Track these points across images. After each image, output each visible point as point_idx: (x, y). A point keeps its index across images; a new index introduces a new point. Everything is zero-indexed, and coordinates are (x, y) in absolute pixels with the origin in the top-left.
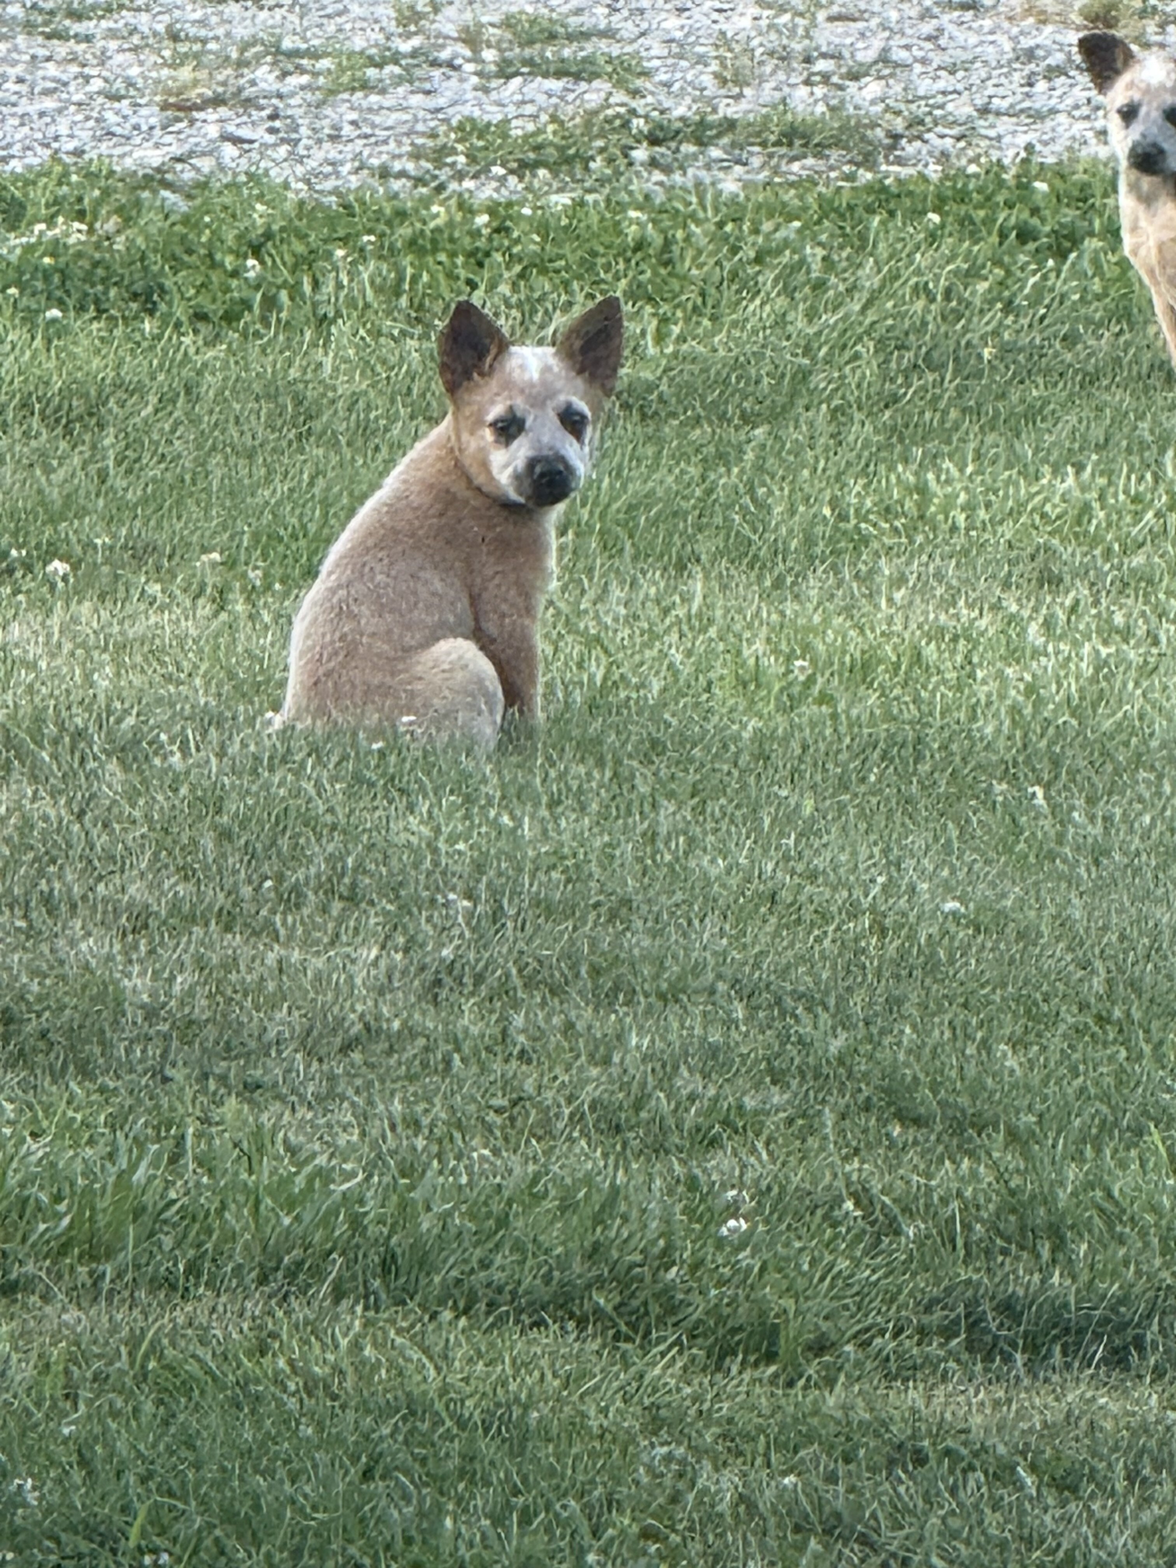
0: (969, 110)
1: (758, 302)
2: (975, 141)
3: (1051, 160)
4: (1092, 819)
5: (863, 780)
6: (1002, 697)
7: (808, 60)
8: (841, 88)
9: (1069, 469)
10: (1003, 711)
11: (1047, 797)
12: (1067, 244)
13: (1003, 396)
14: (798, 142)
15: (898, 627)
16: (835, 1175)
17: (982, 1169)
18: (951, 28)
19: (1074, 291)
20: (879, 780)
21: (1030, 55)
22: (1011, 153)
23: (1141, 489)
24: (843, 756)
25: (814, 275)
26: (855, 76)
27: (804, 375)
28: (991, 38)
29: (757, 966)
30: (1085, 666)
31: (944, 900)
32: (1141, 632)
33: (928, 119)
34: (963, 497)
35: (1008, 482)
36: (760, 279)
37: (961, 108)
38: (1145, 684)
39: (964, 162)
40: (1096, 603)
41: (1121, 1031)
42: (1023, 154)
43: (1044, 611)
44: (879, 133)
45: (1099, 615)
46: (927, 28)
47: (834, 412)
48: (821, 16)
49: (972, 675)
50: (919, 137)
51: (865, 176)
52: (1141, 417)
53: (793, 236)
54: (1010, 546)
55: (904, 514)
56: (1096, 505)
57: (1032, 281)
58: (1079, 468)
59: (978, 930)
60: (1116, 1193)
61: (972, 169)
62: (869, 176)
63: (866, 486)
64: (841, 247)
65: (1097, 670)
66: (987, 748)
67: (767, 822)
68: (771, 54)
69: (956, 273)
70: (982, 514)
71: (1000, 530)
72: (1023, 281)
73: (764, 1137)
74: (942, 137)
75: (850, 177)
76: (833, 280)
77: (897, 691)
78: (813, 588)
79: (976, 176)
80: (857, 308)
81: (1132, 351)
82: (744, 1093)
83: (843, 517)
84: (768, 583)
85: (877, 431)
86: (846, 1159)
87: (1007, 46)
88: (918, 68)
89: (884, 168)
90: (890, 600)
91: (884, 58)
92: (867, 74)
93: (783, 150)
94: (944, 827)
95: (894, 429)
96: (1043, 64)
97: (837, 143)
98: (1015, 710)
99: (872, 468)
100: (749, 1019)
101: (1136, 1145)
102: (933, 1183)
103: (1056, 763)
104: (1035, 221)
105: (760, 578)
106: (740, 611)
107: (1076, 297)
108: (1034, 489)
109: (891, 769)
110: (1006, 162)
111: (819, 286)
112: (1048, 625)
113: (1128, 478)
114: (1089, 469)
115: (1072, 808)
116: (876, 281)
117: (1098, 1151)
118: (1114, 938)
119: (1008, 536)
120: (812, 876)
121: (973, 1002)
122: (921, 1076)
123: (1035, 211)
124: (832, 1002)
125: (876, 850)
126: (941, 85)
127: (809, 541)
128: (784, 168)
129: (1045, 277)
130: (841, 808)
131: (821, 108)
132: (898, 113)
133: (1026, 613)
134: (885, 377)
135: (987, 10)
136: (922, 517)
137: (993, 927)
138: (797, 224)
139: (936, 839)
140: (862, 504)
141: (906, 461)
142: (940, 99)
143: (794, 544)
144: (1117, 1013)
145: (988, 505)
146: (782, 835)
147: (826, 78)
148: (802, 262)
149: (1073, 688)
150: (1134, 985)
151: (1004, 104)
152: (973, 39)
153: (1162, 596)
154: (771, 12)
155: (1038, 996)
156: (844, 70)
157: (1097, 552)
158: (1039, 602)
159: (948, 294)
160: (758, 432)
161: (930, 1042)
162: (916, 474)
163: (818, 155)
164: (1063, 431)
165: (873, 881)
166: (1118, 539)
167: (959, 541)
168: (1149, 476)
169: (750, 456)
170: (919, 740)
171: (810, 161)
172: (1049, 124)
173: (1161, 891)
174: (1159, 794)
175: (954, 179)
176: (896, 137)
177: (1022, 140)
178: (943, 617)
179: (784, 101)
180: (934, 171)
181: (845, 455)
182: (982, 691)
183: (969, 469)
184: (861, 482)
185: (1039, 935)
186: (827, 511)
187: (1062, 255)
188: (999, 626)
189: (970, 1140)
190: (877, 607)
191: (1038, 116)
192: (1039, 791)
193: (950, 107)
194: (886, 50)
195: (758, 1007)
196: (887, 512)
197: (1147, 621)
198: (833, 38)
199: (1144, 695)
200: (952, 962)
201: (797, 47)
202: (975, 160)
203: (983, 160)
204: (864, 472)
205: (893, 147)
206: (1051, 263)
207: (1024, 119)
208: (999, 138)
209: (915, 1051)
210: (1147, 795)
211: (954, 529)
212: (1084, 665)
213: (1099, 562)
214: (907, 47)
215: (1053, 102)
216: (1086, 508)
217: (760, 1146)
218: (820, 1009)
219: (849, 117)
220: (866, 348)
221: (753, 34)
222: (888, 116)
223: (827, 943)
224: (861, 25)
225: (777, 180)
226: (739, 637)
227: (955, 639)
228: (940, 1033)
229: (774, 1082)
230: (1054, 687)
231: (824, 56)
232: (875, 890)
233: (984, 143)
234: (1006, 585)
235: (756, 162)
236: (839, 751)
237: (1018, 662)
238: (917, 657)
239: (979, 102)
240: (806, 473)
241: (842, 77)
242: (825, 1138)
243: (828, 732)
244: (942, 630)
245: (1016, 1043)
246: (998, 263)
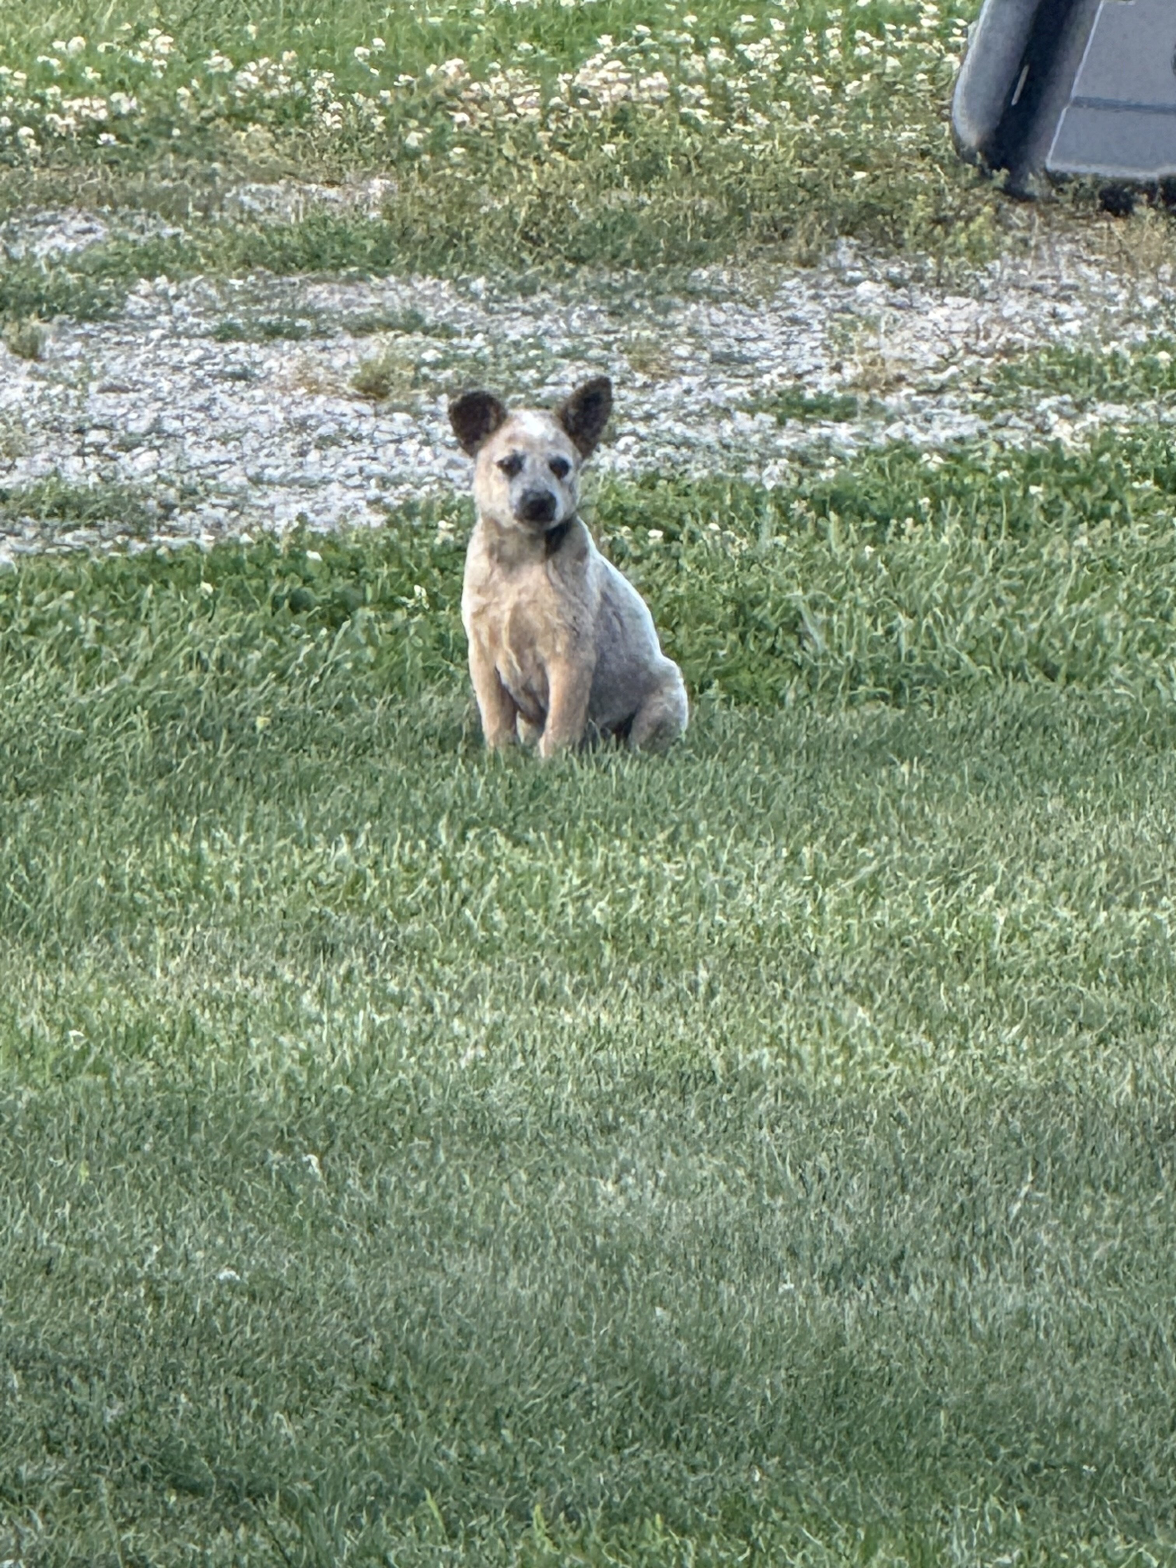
0: (243, 481)
1: (31, 673)
2: (247, 510)
3: (323, 530)
4: (367, 1187)
5: (138, 1149)
6: (277, 1063)
7: (81, 431)
8: (113, 458)
9: (343, 837)
10: (278, 1079)
11: (322, 1166)
12: (340, 613)
13: (278, 763)
14: (71, 513)
15: (171, 998)
16: (111, 1544)
17: (257, 1538)
18: (223, 399)
19: (346, 659)
20: (155, 1150)
21: (302, 425)
22: (283, 523)
23: (415, 855)
24: (119, 1126)
25: (87, 646)
26: (127, 446)
27: (80, 744)
28: (263, 408)
29: (32, 1335)
30: (361, 1035)
31: (218, 1271)
32: (415, 1000)
33: (200, 489)
34: (237, 866)
35: (282, 850)
36: (34, 650)
37: (233, 478)
38: (420, 1050)
39: (236, 531)
40: (371, 970)
41: (396, 1398)
42: (296, 524)
43: (318, 979)
44: (152, 503)
45: (373, 985)
46: (200, 398)
47: (108, 783)
48: (93, 387)
49: (247, 1043)
50: (192, 508)
51: (138, 547)
52: (414, 784)
53: (66, 607)
54: (285, 914)
55: (179, 884)
56: (370, 873)
57: (306, 649)
58: (353, 836)
59: (253, 1296)
60: (392, 1561)
61: (245, 538)
62: (142, 546)
63: (141, 855)
64: (115, 617)
65: (372, 1038)
66: (261, 1116)
67: (42, 1193)
68: (44, 425)
69: (229, 642)
70: (256, 883)
71: (274, 898)
72: (298, 649)
73: (41, 1506)
74: (214, 506)
75: (123, 548)
76: (105, 649)
77: (172, 1060)
78: (87, 957)
79: (249, 545)
80: (131, 678)
81: (405, 720)
82: (20, 1462)
83: (116, 888)
84: (42, 953)
85: (151, 801)
86: (122, 1527)
87: (280, 416)
88: (190, 439)
89: (156, 538)
90: (165, 970)
91: (156, 428)
92: (139, 445)
93: (56, 521)
94: (218, 1197)
95: (167, 798)
96: (315, 435)
97: (109, 513)
98: (289, 1077)
99: (145, 838)
100: (25, 1390)
101: (412, 1513)
102: (209, 1552)
103: (330, 1131)
104: (308, 590)
105: (34, 950)
106: (16, 981)
107: (349, 666)
108: (307, 858)
109: (166, 1139)
110: (279, 531)
111: (93, 656)
112: (323, 993)
113: (402, 846)
114: (362, 838)
115: (347, 1176)
116: (150, 652)
117: (374, 1518)
118: (390, 1305)
119: (283, 904)
120: (88, 1246)
121: (248, 1371)
122: (197, 1445)
123: (307, 580)
124: (107, 1371)
125: (151, 1219)
126: (213, 455)
127: (83, 911)
128: (56, 539)
129: (318, 647)
130: (117, 1176)
131: (94, 478)
132: (171, 484)
133: (299, 982)
134: (159, 745)
135: (260, 380)
136: (196, 886)
137: (267, 1294)
138: (70, 595)
139: (211, 1208)
140: (136, 875)
141: (179, 830)
142: (212, 469)
143: (68, 915)
144: (392, 1380)
145: (262, 873)
146: (56, 1204)
147: (99, 448)
148: (75, 633)
149: (348, 1057)
150: (410, 1352)
151: (276, 474)
152: (245, 409)
153: (436, 964)
154: (43, 384)
155: (313, 1363)
156: (116, 441)
157: (372, 920)
158: (314, 970)
159: (221, 664)
160: (32, 802)
161: (205, 1410)
162: (191, 844)
163: (91, 526)
164: (336, 799)
165: (148, 1250)
166: (391, 907)
167: (233, 911)
168: (422, 844)
169: (24, 827)
170: (193, 1109)
171: (83, 532)
172: (321, 493)
173: (436, 1258)
174: (432, 1161)
175: (227, 548)
176: (168, 508)
177: (295, 509)
178: (217, 985)
179: (56, 472)
180: (206, 540)
181: (120, 824)
182: (256, 1062)
183: (243, 839)
184: (136, 851)
185: (315, 1302)
186: (101, 881)
187: (335, 624)
188: (273, 994)
189: (246, 1507)
190: (152, 976)
191: (311, 486)
192: (314, 1160)
193: (222, 477)
194: (158, 421)
195: (34, 1377)
196: (162, 882)
197: (422, 989)
198: (105, 411)
199: (419, 1063)
200: (226, 1329)
201: (69, 417)
202: (248, 529)
203: (256, 529)
204: (138, 839)
205: (166, 518)
206: (324, 632)
207: (296, 488)
208: (272, 508)
209: (191, 1420)
210: (421, 1164)
211: (228, 898)
212: (358, 1033)
213: (373, 929)
214: (180, 418)
215: (325, 471)
216: (360, 876)
217: (36, 1516)
218: (95, 1379)
219: (123, 488)
220: (140, 718)
221: (25, 404)
222: (162, 486)
223: (102, 1311)
224: (132, 396)
225: (49, 550)
226: (14, 1007)
227: (229, 1008)
228: (216, 1402)
229: (50, 1451)
230: (328, 1055)
231: (96, 427)
232: (151, 1259)
233: (255, 513)
234: (281, 953)
235: (29, 533)
236: (113, 1121)
237: (293, 1030)
238: (192, 1027)
239: (252, 471)
240: (80, 843)
241: (113, 447)
242: (100, 1507)
243: (103, 1100)
244: (217, 999)
245: (290, 1412)
246: (270, 631)
